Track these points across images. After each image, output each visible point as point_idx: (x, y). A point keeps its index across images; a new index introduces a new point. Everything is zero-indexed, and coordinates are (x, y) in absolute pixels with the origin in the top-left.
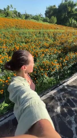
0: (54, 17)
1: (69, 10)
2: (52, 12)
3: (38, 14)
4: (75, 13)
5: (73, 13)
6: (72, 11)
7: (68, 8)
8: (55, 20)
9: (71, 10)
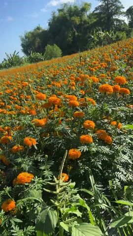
0: (52, 45)
1: (77, 22)
2: (38, 40)
3: (9, 56)
4: (92, 22)
5: (88, 23)
6: (85, 22)
7: (73, 18)
8: (57, 50)
9: (81, 21)
